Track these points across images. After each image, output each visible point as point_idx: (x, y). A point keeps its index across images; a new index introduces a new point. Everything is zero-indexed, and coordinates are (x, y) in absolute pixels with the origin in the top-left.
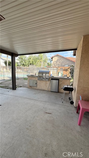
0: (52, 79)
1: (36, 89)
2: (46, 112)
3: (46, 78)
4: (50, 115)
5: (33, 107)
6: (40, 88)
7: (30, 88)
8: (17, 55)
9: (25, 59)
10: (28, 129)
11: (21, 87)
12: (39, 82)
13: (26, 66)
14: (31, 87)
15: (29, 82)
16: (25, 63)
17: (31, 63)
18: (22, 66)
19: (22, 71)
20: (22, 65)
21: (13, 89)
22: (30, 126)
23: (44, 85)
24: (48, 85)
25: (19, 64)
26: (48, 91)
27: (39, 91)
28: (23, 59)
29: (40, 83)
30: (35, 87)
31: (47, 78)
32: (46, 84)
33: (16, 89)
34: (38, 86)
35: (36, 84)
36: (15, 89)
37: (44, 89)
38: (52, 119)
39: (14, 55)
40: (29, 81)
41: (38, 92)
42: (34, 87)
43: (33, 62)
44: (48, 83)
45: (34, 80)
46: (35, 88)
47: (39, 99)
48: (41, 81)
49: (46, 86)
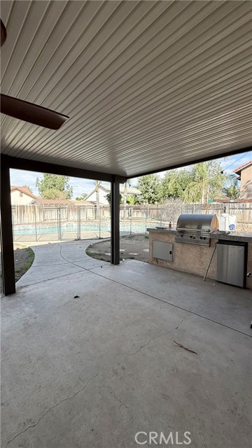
0: (221, 242)
1: (170, 268)
2: (182, 343)
3: (201, 238)
4: (190, 357)
5: (148, 318)
6: (183, 267)
7: (155, 262)
8: (124, 178)
9: (154, 184)
10: (116, 373)
11: (133, 258)
12: (178, 247)
13: (156, 203)
14: (157, 261)
15: (151, 247)
16: (153, 196)
17: (171, 193)
18: (146, 204)
19: (145, 216)
20: (147, 200)
21: (113, 263)
22: (123, 369)
23: (196, 259)
24: (206, 259)
25: (140, 198)
26: (207, 279)
27: (178, 275)
28: (151, 184)
29: (181, 253)
30: (169, 261)
31: (205, 238)
32: (201, 257)
33: (120, 262)
34: (177, 260)
35: (171, 253)
36: (117, 263)
37: (195, 271)
38: (194, 371)
39: (117, 179)
40: (152, 244)
41: (173, 277)
42: (166, 261)
43: (176, 190)
44: (208, 252)
45: (165, 240)
46: (168, 264)
47: (170, 298)
48: (186, 246)
49: (200, 261)
